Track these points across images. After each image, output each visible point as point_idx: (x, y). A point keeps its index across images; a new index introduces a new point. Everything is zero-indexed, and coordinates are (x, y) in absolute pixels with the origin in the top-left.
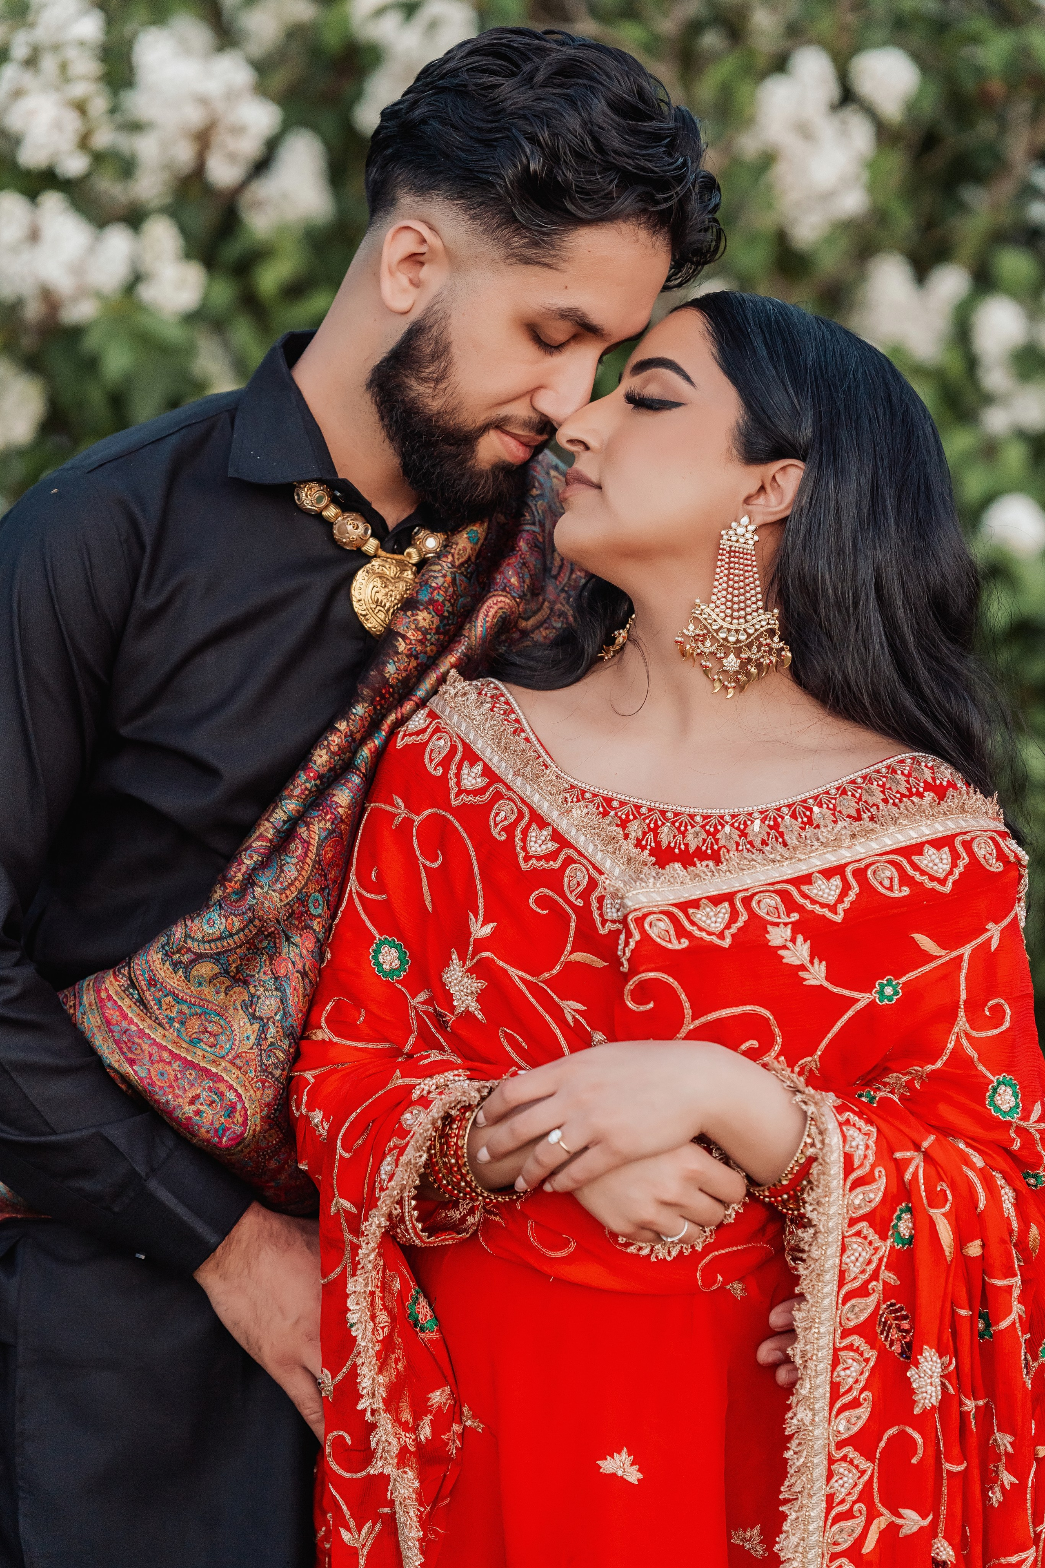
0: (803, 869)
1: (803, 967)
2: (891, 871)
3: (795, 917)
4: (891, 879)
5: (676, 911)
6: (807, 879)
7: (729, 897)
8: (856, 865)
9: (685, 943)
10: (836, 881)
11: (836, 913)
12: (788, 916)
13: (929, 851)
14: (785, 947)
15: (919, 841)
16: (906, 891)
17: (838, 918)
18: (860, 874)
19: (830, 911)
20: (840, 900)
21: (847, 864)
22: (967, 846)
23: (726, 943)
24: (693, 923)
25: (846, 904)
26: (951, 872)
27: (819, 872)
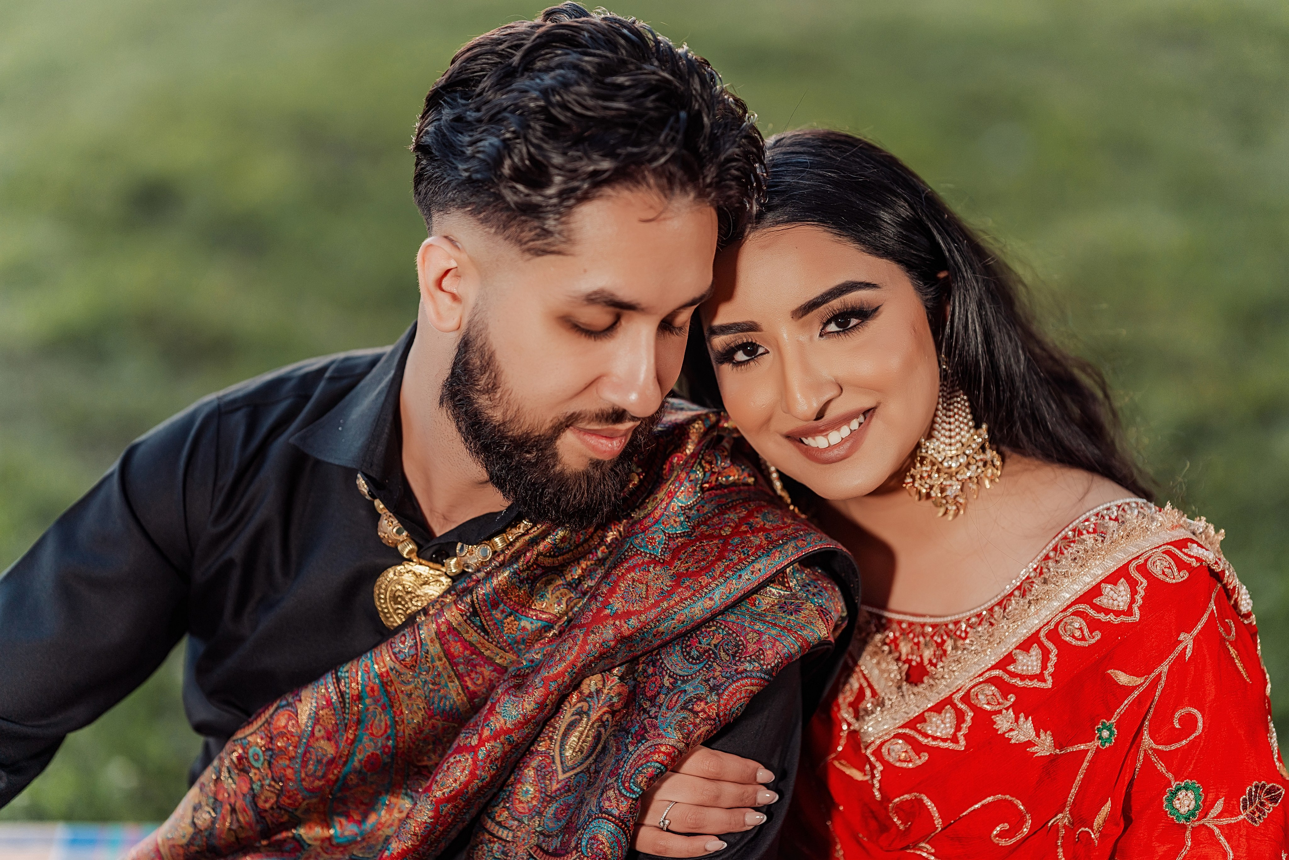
0: (1003, 651)
1: (1030, 744)
2: (1078, 622)
3: (1012, 698)
4: (1081, 629)
5: (907, 731)
6: (1009, 659)
7: (949, 701)
8: (1046, 629)
9: (925, 757)
10: (1035, 651)
11: (1044, 681)
12: (1007, 699)
13: (1107, 588)
14: (1012, 730)
15: (1094, 584)
16: (1098, 635)
17: (1049, 684)
18: (1053, 635)
19: (1039, 680)
20: (1044, 667)
21: (1038, 631)
22: (1142, 569)
23: (962, 745)
24: (926, 735)
25: (1051, 669)
26: (1133, 601)
27: (1017, 648)
